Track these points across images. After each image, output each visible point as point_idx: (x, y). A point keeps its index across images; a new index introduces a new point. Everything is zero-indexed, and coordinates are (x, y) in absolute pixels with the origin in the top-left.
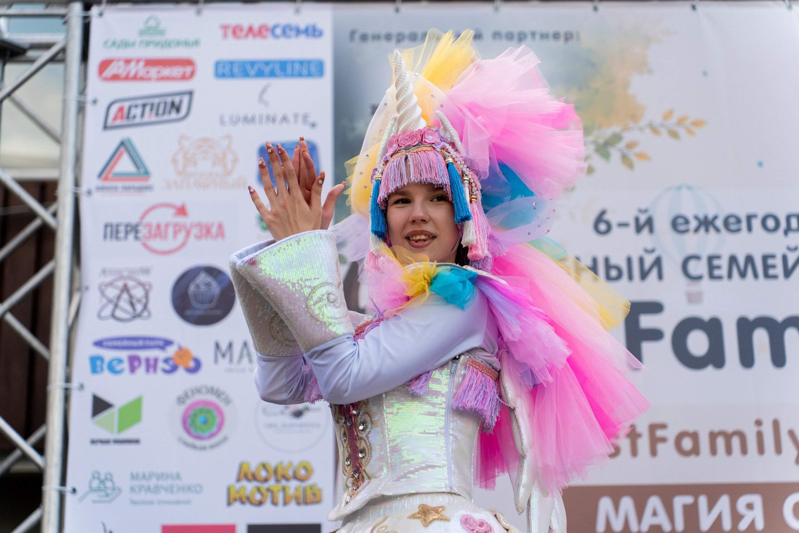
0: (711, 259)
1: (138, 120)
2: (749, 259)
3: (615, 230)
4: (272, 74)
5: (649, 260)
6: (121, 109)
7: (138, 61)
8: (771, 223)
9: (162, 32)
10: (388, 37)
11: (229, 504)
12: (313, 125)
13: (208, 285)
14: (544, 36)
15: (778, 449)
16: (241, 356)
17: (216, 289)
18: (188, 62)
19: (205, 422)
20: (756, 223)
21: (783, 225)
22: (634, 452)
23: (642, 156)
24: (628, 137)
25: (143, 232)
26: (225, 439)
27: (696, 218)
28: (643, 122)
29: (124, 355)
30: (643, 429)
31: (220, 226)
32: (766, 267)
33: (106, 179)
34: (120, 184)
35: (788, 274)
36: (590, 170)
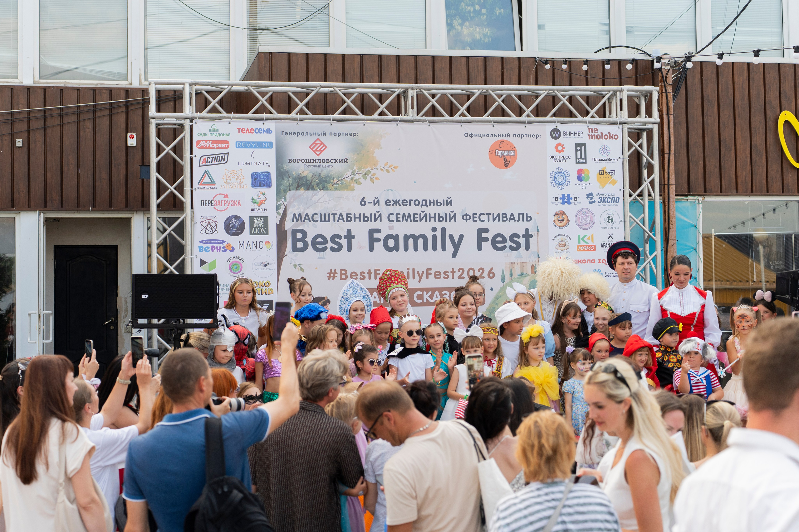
0: (397, 214)
1: (210, 163)
2: (409, 215)
3: (367, 204)
4: (255, 147)
5: (377, 215)
6: (205, 159)
7: (210, 141)
8: (417, 203)
9: (217, 130)
10: (294, 134)
12: (269, 166)
13: (236, 222)
14: (347, 134)
16: (247, 246)
17: (239, 224)
18: (227, 142)
19: (236, 268)
20: (412, 202)
21: (421, 204)
22: (370, 278)
23: (377, 179)
24: (373, 172)
25: (214, 203)
26: (243, 273)
27: (393, 200)
28: (378, 167)
29: (210, 246)
30: (373, 271)
31: (239, 202)
32: (414, 218)
33: (201, 185)
34: (205, 186)
35: (421, 220)
36: (360, 183)
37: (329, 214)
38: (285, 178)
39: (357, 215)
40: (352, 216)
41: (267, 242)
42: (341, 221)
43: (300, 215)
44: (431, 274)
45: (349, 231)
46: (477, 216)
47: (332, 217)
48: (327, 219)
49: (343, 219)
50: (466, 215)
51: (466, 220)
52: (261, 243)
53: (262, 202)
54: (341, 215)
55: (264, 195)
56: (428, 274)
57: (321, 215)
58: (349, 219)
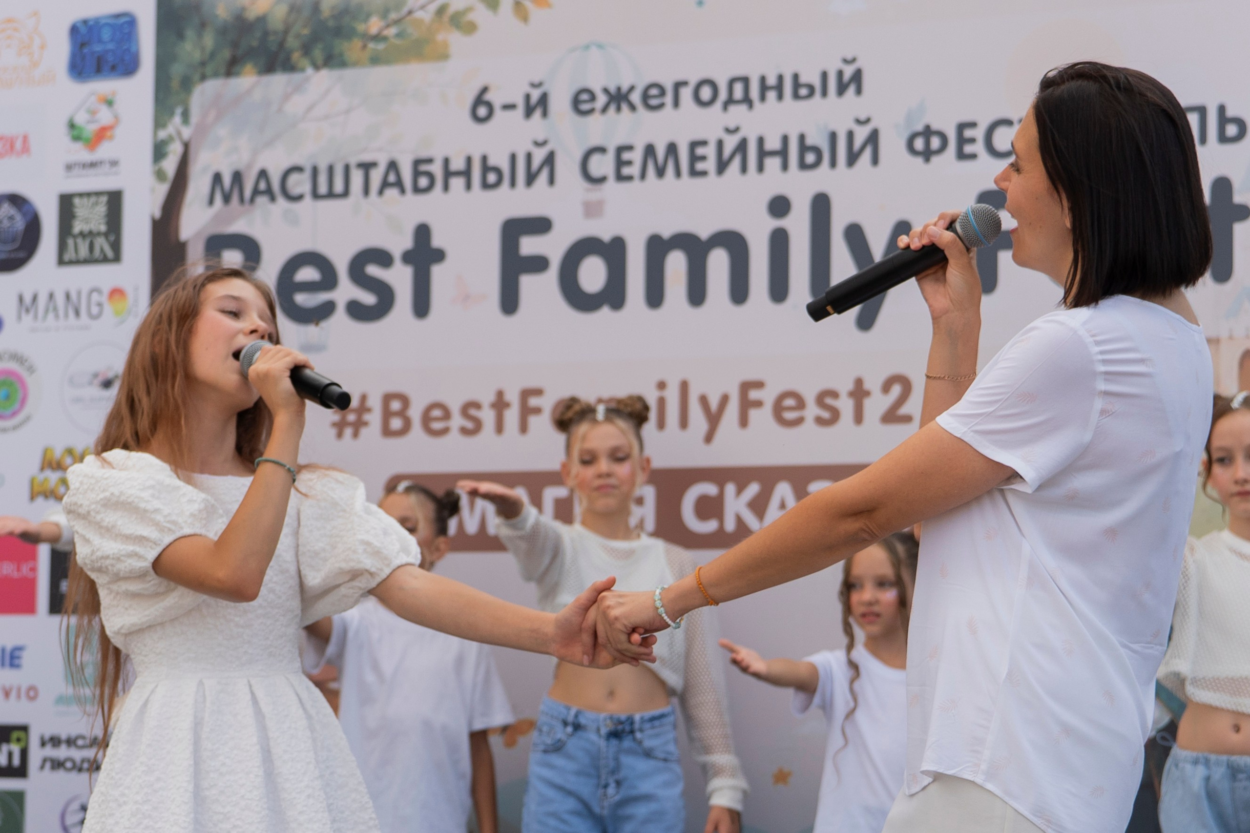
0: (620, 150)
2: (672, 149)
3: (498, 113)
5: (539, 156)
8: (706, 93)
11: (32, 498)
13: (11, 218)
15: (684, 423)
16: (47, 311)
17: (20, 224)
19: (8, 397)
20: (686, 94)
21: (723, 95)
22: (499, 428)
23: (541, 2)
26: (28, 419)
27: (606, 91)
30: (513, 397)
31: (25, 139)
32: (694, 158)
35: (722, 166)
36: (470, 28)
37: (347, 169)
38: (190, 33)
39: (458, 164)
40: (436, 169)
41: (117, 293)
42: (392, 193)
43: (237, 177)
44: (758, 404)
45: (423, 232)
46: (978, 133)
47: (357, 177)
48: (339, 187)
49: (399, 184)
50: (928, 132)
51: (927, 154)
52: (95, 297)
53: (102, 134)
54: (393, 166)
55: (109, 103)
56: (747, 405)
57: (315, 171)
58: (423, 182)
